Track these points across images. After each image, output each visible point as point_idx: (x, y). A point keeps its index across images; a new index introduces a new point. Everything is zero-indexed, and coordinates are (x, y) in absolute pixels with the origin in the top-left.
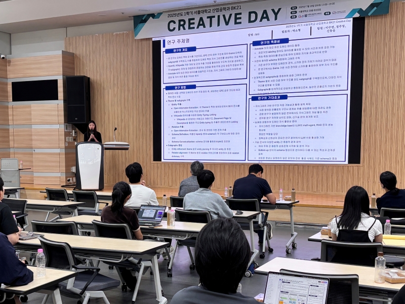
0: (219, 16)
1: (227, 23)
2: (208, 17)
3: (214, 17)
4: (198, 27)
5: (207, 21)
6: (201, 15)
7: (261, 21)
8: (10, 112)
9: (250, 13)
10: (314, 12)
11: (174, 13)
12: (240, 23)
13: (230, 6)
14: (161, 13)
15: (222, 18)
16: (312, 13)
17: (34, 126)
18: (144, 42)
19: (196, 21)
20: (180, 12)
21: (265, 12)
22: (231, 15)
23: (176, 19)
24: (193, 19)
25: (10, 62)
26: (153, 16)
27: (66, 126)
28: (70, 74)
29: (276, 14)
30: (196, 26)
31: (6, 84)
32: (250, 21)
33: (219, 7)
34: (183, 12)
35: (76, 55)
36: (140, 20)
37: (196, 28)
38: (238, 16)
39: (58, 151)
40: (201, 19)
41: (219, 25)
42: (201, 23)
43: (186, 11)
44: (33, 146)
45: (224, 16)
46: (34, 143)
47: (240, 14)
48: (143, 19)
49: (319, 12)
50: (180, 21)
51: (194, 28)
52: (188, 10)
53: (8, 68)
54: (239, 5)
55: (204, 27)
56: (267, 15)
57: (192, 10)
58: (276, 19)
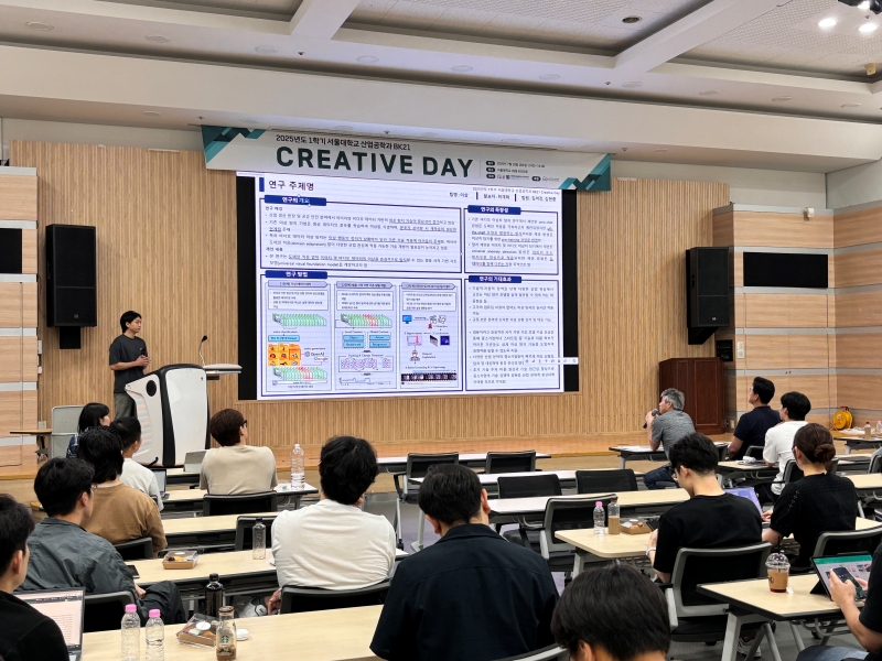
0: (373, 156)
1: (389, 169)
2: (354, 154)
3: (365, 155)
4: (336, 167)
5: (353, 160)
6: (342, 148)
7: (443, 174)
9: (425, 159)
10: (518, 174)
11: (289, 135)
12: (411, 172)
13: (393, 143)
14: (263, 131)
15: (378, 160)
16: (514, 174)
19: (334, 156)
20: (300, 135)
21: (448, 161)
22: (394, 157)
23: (295, 147)
24: (328, 152)
26: (245, 132)
29: (465, 168)
30: (332, 163)
32: (426, 172)
33: (374, 141)
34: (307, 137)
36: (216, 135)
37: (332, 167)
38: (406, 161)
40: (342, 154)
41: (374, 169)
42: (342, 161)
43: (312, 136)
45: (382, 156)
47: (410, 158)
48: (224, 133)
49: (525, 174)
50: (301, 151)
51: (329, 167)
52: (316, 135)
54: (406, 143)
55: (348, 168)
56: (452, 166)
57: (323, 137)
58: (466, 175)
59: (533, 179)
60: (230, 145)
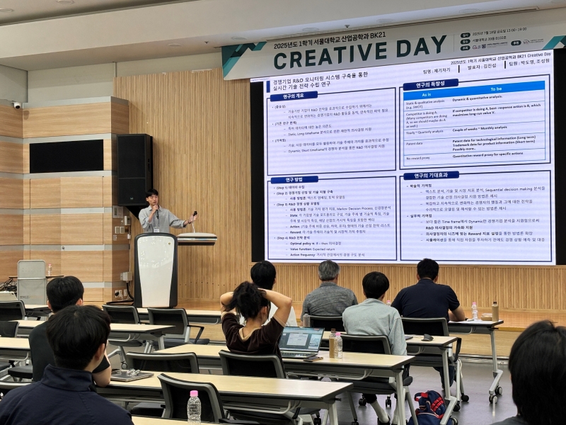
0: (352, 48)
1: (365, 57)
2: (335, 49)
3: (345, 48)
4: (320, 63)
5: (334, 55)
6: (325, 46)
7: (416, 54)
8: (26, 189)
9: (399, 43)
10: (495, 41)
11: (281, 42)
12: (385, 57)
13: (369, 33)
14: (264, 43)
15: (356, 50)
16: (492, 42)
17: (64, 211)
18: (238, 85)
19: (318, 55)
21: (422, 41)
22: (370, 46)
23: (287, 52)
24: (314, 51)
25: (27, 113)
26: (252, 46)
27: (116, 209)
28: (122, 132)
29: (439, 44)
30: (317, 61)
31: (21, 147)
32: (399, 55)
33: (352, 34)
34: (298, 41)
35: (132, 104)
36: (232, 52)
37: (317, 64)
38: (381, 47)
39: (101, 248)
40: (325, 51)
41: (352, 60)
42: (326, 57)
44: (62, 241)
45: (360, 47)
46: (64, 237)
47: (385, 44)
48: (237, 51)
49: (504, 41)
50: (293, 54)
51: (314, 64)
52: (305, 38)
53: (25, 122)
54: (382, 31)
55: (330, 62)
56: (425, 45)
57: (310, 39)
58: (439, 51)
59: (512, 44)
60: (242, 59)
